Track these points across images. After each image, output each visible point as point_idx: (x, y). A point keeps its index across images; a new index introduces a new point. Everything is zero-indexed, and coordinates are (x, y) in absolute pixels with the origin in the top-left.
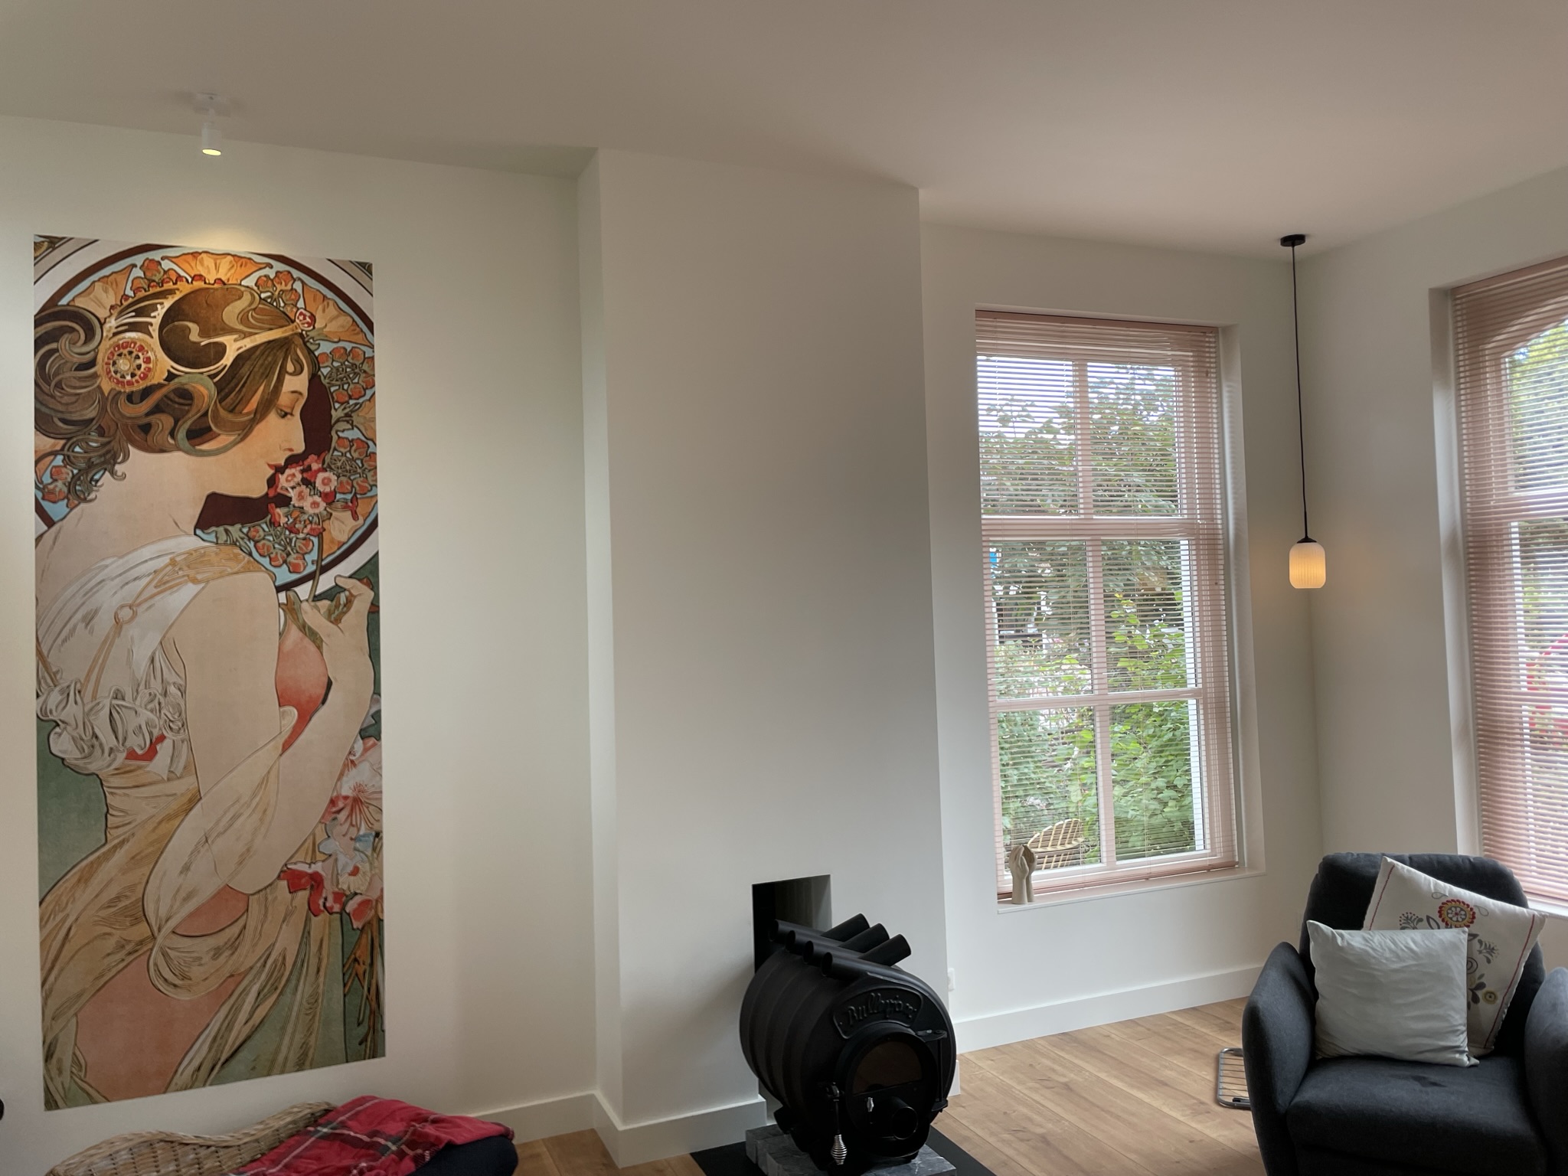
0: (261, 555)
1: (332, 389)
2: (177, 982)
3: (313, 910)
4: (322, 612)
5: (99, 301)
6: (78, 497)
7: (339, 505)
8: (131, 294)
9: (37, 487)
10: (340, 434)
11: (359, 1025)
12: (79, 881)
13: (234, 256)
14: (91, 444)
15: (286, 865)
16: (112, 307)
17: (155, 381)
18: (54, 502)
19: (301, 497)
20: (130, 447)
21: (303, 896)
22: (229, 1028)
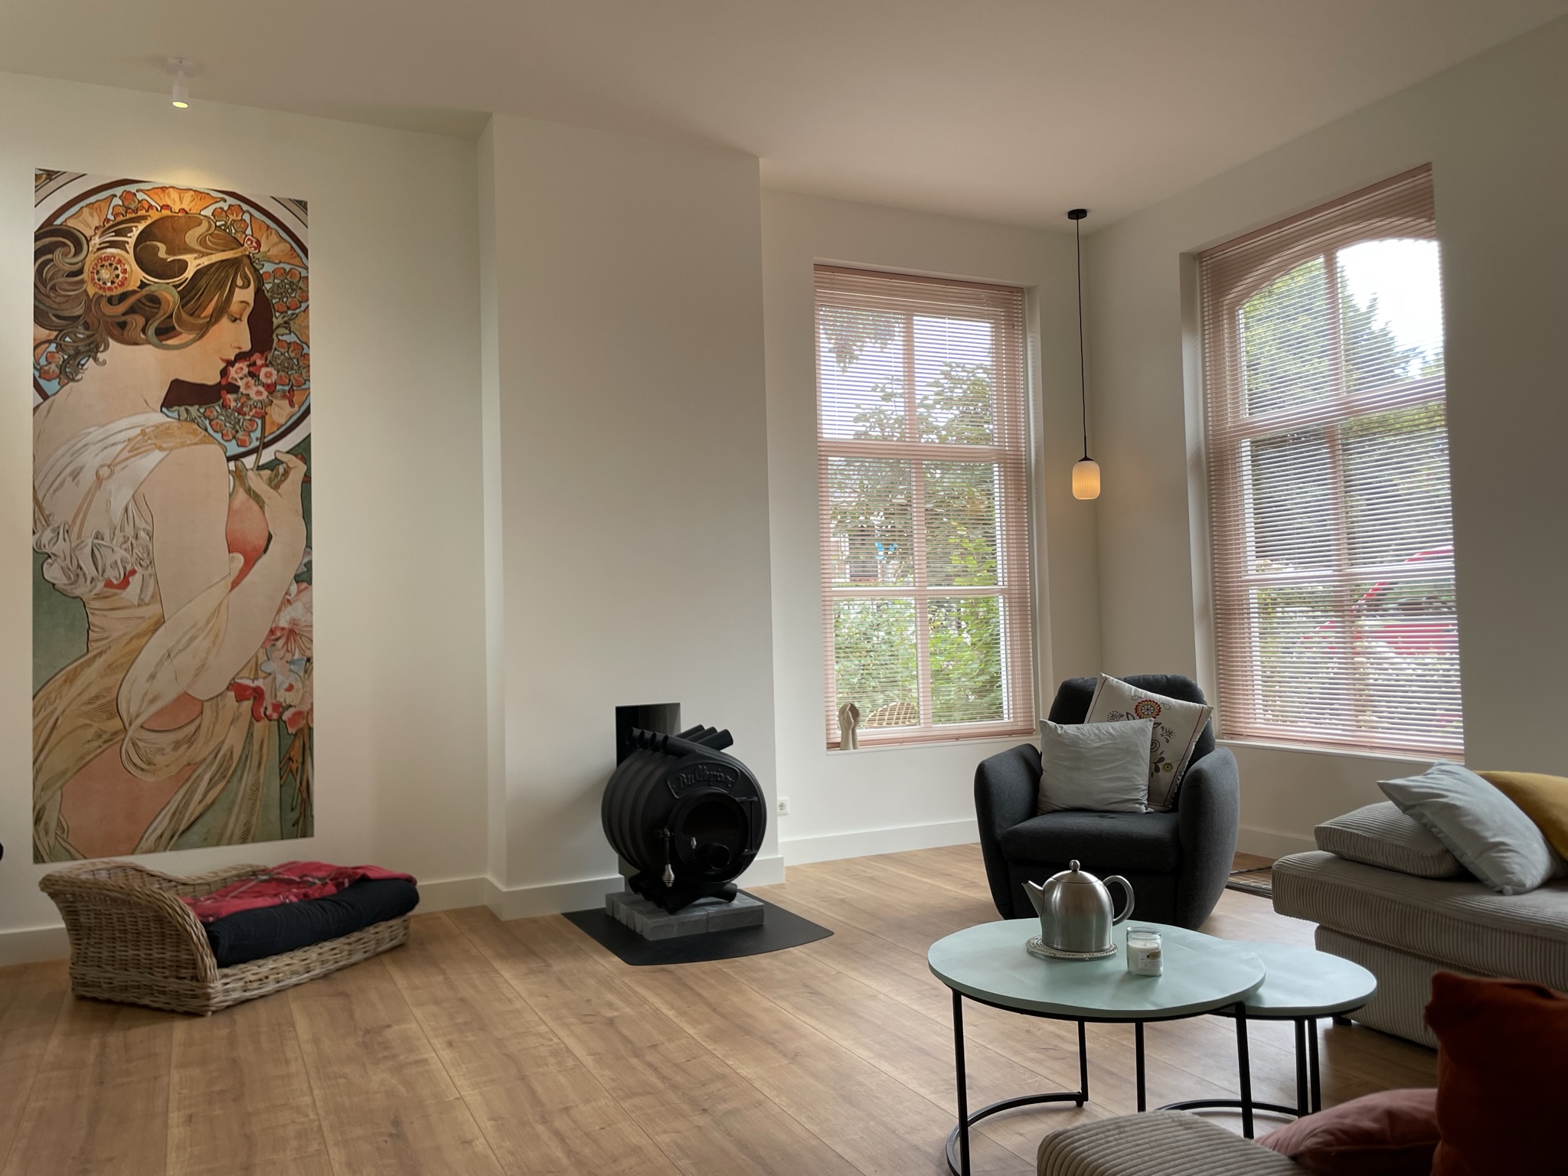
0: (215, 431)
1: (274, 301)
2: (143, 766)
3: (255, 716)
4: (265, 478)
5: (86, 223)
6: (68, 377)
7: (279, 394)
8: (112, 218)
9: (35, 368)
10: (280, 338)
11: (292, 810)
12: (65, 681)
13: (195, 191)
14: (79, 335)
15: (234, 679)
16: (97, 228)
17: (130, 288)
18: (49, 380)
19: (247, 386)
20: (110, 340)
21: (247, 705)
22: (187, 804)
